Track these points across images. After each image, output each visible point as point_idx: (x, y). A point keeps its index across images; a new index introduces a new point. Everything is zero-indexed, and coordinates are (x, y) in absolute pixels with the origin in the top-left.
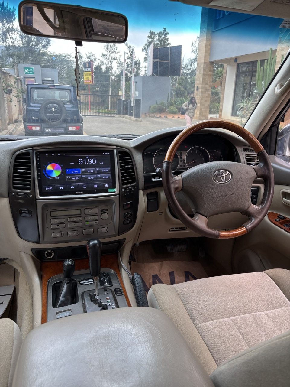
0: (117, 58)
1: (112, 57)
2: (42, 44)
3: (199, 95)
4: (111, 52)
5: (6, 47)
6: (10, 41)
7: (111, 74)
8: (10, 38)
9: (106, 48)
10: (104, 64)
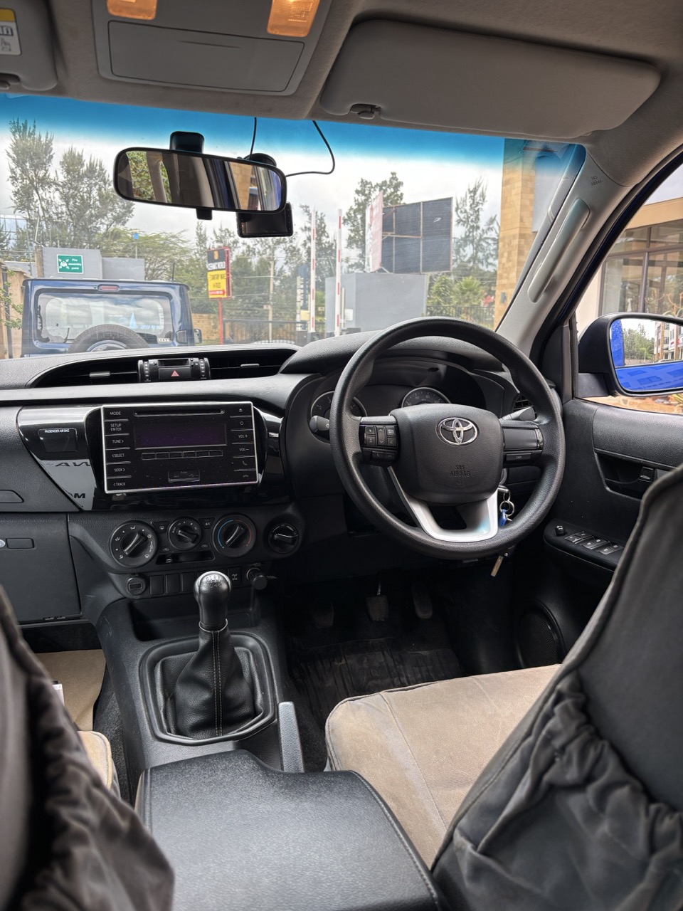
2: (114, 214)
6: (40, 206)
7: (272, 276)
8: (39, 202)
10: (255, 254)
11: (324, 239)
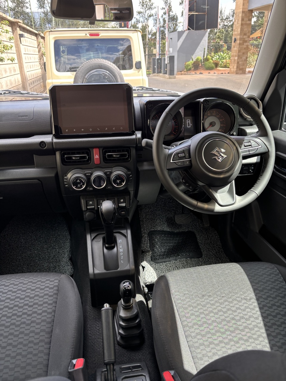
0: (153, 14)
1: (148, 14)
3: (237, 48)
4: (146, 9)
5: (44, 13)
6: (48, 6)
7: (147, 33)
9: (142, 5)
10: (140, 23)
11: (171, 13)
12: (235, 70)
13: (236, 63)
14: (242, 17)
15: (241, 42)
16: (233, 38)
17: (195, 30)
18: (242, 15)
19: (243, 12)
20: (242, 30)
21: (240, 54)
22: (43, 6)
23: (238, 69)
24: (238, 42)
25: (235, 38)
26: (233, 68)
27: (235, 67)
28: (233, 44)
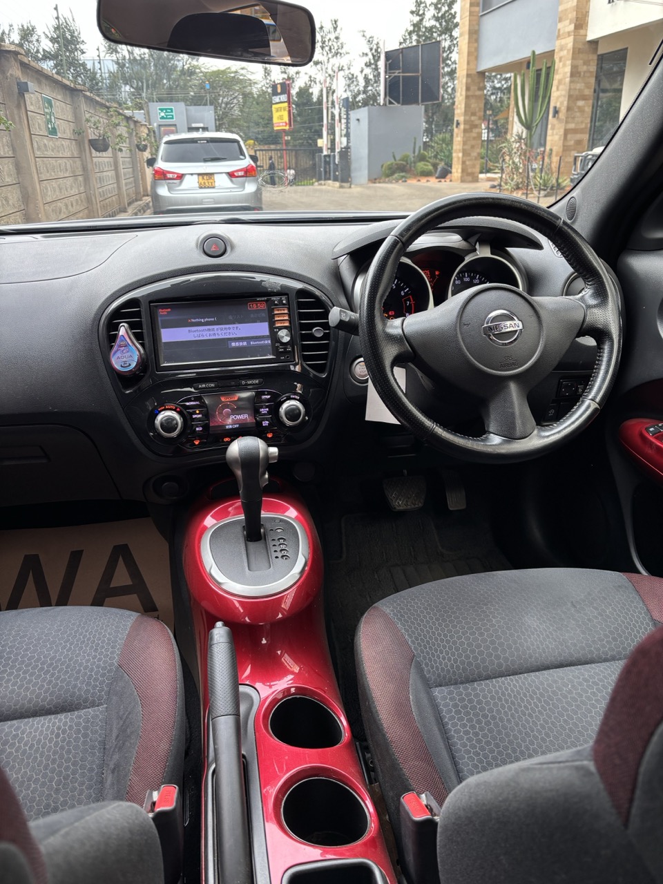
0: (343, 66)
1: (333, 65)
3: (461, 136)
10: (316, 84)
12: (460, 175)
13: (461, 163)
14: (467, 83)
15: (467, 127)
16: (455, 119)
17: (402, 104)
18: (467, 80)
19: (468, 76)
20: (467, 106)
21: (466, 147)
22: (116, 48)
23: (465, 174)
24: (462, 127)
25: (457, 121)
26: (457, 172)
27: (460, 170)
28: (456, 130)
